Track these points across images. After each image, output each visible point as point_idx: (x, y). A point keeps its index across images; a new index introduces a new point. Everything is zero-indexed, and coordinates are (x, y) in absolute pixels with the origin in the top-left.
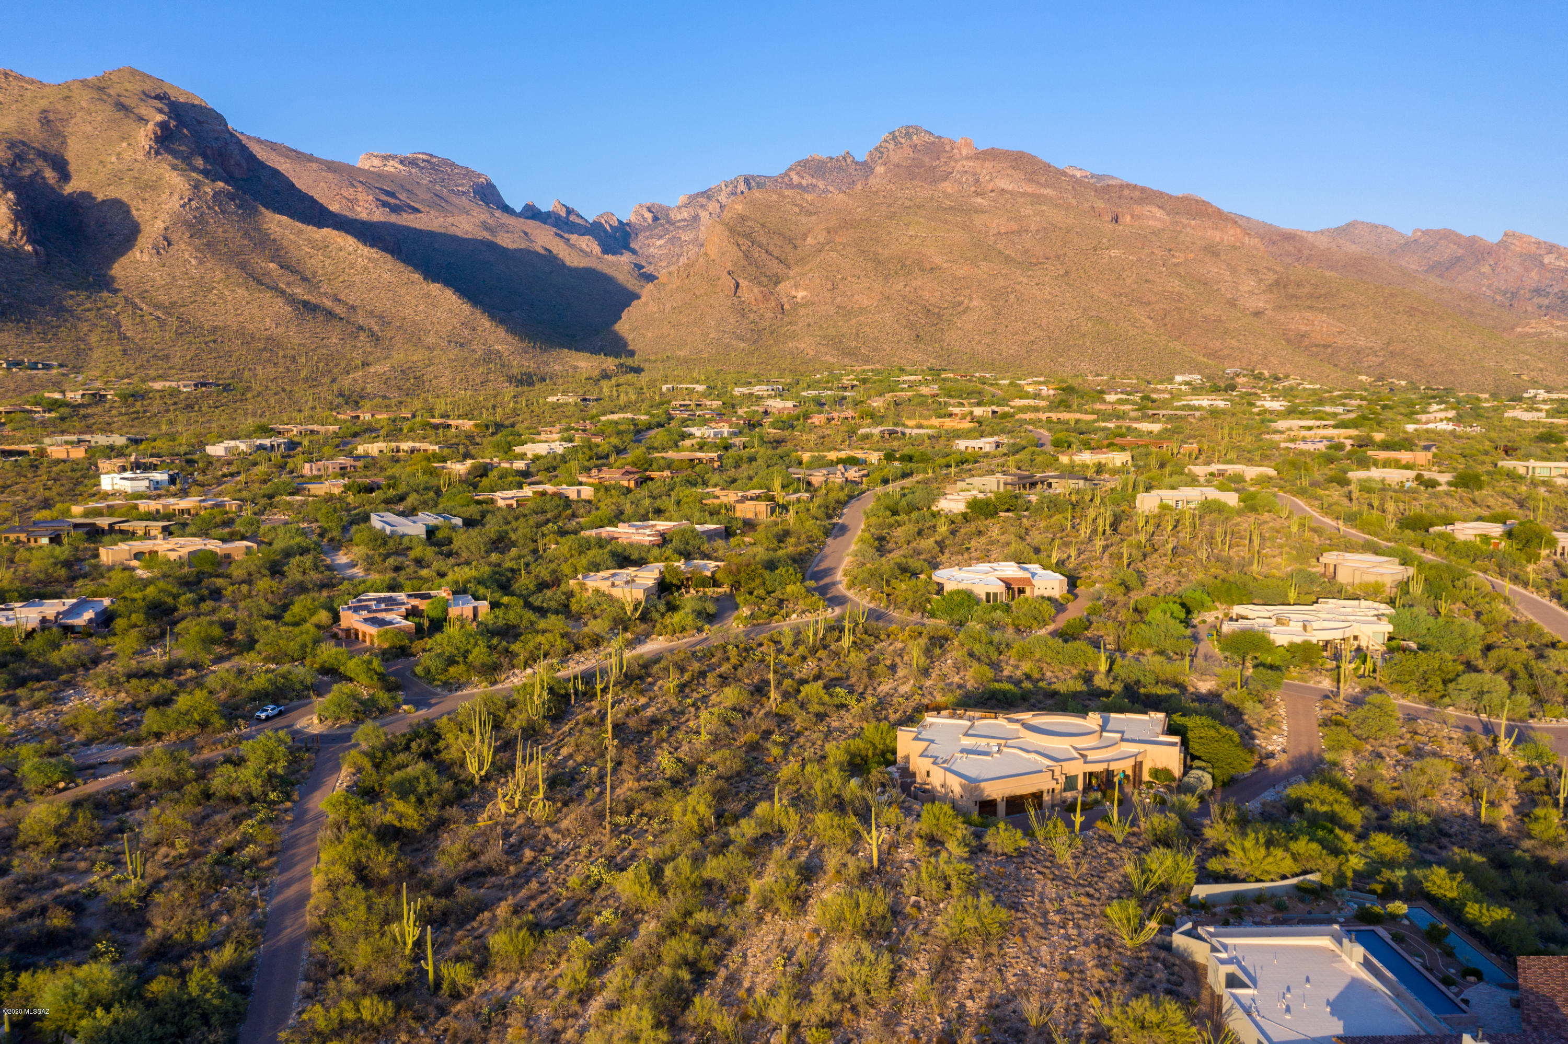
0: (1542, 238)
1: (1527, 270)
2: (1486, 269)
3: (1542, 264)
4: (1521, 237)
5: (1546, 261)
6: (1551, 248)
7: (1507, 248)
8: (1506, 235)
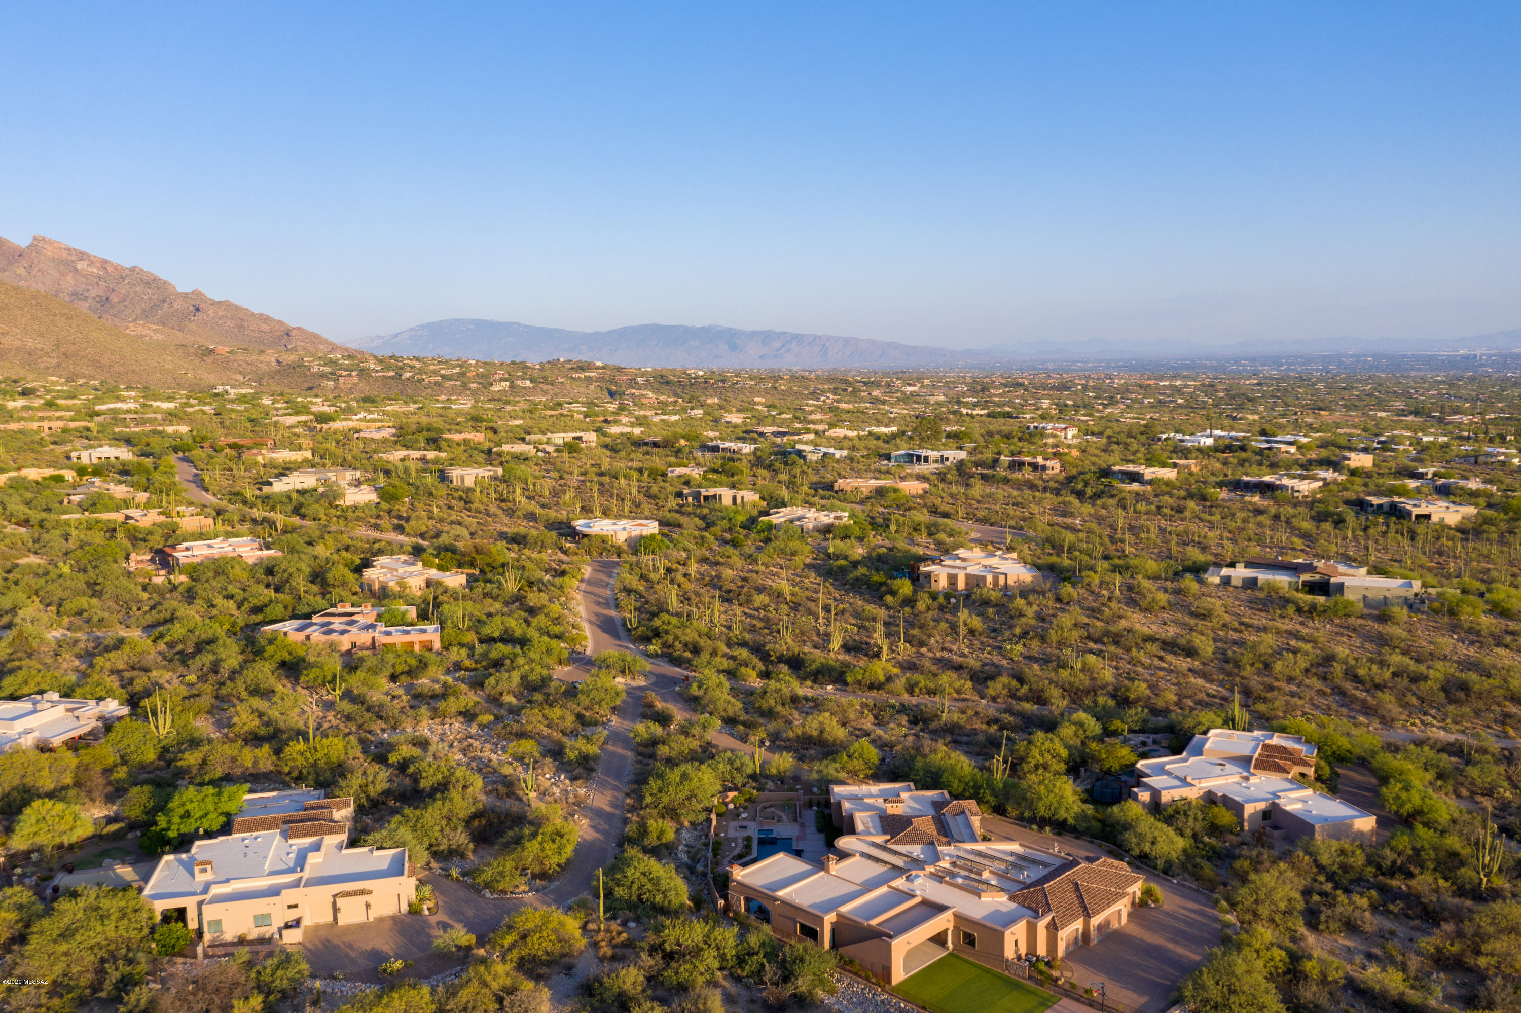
0: (72, 245)
1: (62, 274)
2: (21, 271)
3: (76, 270)
4: (51, 243)
5: (79, 267)
6: (82, 256)
7: (38, 252)
8: (35, 239)
